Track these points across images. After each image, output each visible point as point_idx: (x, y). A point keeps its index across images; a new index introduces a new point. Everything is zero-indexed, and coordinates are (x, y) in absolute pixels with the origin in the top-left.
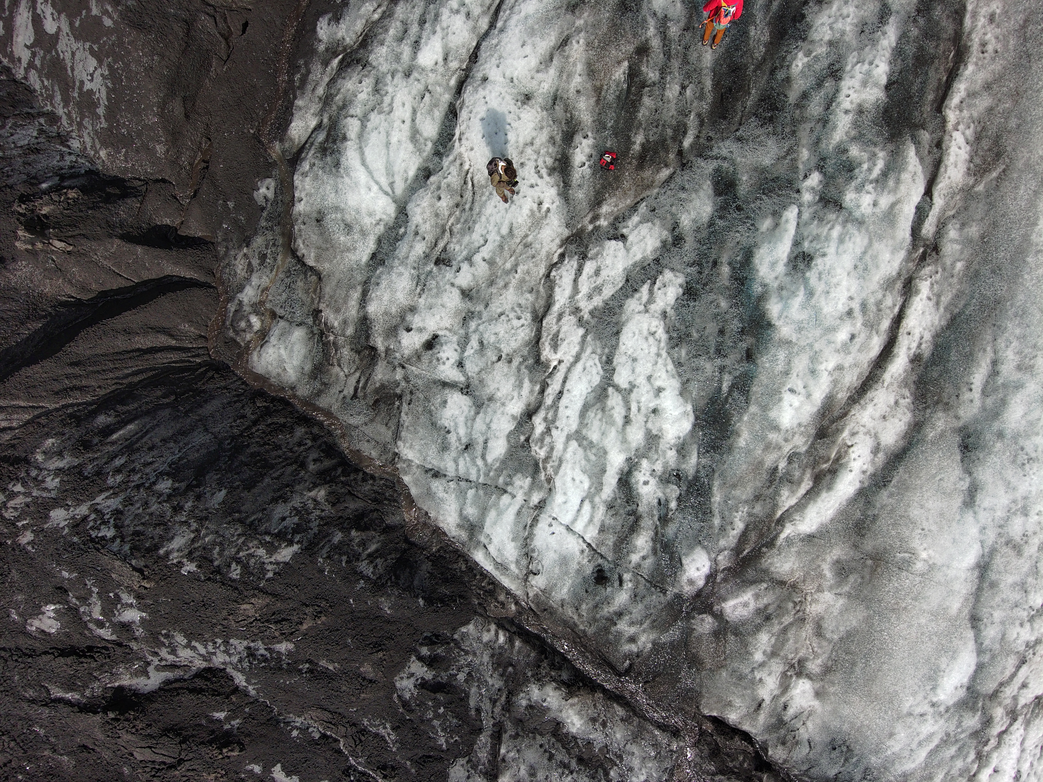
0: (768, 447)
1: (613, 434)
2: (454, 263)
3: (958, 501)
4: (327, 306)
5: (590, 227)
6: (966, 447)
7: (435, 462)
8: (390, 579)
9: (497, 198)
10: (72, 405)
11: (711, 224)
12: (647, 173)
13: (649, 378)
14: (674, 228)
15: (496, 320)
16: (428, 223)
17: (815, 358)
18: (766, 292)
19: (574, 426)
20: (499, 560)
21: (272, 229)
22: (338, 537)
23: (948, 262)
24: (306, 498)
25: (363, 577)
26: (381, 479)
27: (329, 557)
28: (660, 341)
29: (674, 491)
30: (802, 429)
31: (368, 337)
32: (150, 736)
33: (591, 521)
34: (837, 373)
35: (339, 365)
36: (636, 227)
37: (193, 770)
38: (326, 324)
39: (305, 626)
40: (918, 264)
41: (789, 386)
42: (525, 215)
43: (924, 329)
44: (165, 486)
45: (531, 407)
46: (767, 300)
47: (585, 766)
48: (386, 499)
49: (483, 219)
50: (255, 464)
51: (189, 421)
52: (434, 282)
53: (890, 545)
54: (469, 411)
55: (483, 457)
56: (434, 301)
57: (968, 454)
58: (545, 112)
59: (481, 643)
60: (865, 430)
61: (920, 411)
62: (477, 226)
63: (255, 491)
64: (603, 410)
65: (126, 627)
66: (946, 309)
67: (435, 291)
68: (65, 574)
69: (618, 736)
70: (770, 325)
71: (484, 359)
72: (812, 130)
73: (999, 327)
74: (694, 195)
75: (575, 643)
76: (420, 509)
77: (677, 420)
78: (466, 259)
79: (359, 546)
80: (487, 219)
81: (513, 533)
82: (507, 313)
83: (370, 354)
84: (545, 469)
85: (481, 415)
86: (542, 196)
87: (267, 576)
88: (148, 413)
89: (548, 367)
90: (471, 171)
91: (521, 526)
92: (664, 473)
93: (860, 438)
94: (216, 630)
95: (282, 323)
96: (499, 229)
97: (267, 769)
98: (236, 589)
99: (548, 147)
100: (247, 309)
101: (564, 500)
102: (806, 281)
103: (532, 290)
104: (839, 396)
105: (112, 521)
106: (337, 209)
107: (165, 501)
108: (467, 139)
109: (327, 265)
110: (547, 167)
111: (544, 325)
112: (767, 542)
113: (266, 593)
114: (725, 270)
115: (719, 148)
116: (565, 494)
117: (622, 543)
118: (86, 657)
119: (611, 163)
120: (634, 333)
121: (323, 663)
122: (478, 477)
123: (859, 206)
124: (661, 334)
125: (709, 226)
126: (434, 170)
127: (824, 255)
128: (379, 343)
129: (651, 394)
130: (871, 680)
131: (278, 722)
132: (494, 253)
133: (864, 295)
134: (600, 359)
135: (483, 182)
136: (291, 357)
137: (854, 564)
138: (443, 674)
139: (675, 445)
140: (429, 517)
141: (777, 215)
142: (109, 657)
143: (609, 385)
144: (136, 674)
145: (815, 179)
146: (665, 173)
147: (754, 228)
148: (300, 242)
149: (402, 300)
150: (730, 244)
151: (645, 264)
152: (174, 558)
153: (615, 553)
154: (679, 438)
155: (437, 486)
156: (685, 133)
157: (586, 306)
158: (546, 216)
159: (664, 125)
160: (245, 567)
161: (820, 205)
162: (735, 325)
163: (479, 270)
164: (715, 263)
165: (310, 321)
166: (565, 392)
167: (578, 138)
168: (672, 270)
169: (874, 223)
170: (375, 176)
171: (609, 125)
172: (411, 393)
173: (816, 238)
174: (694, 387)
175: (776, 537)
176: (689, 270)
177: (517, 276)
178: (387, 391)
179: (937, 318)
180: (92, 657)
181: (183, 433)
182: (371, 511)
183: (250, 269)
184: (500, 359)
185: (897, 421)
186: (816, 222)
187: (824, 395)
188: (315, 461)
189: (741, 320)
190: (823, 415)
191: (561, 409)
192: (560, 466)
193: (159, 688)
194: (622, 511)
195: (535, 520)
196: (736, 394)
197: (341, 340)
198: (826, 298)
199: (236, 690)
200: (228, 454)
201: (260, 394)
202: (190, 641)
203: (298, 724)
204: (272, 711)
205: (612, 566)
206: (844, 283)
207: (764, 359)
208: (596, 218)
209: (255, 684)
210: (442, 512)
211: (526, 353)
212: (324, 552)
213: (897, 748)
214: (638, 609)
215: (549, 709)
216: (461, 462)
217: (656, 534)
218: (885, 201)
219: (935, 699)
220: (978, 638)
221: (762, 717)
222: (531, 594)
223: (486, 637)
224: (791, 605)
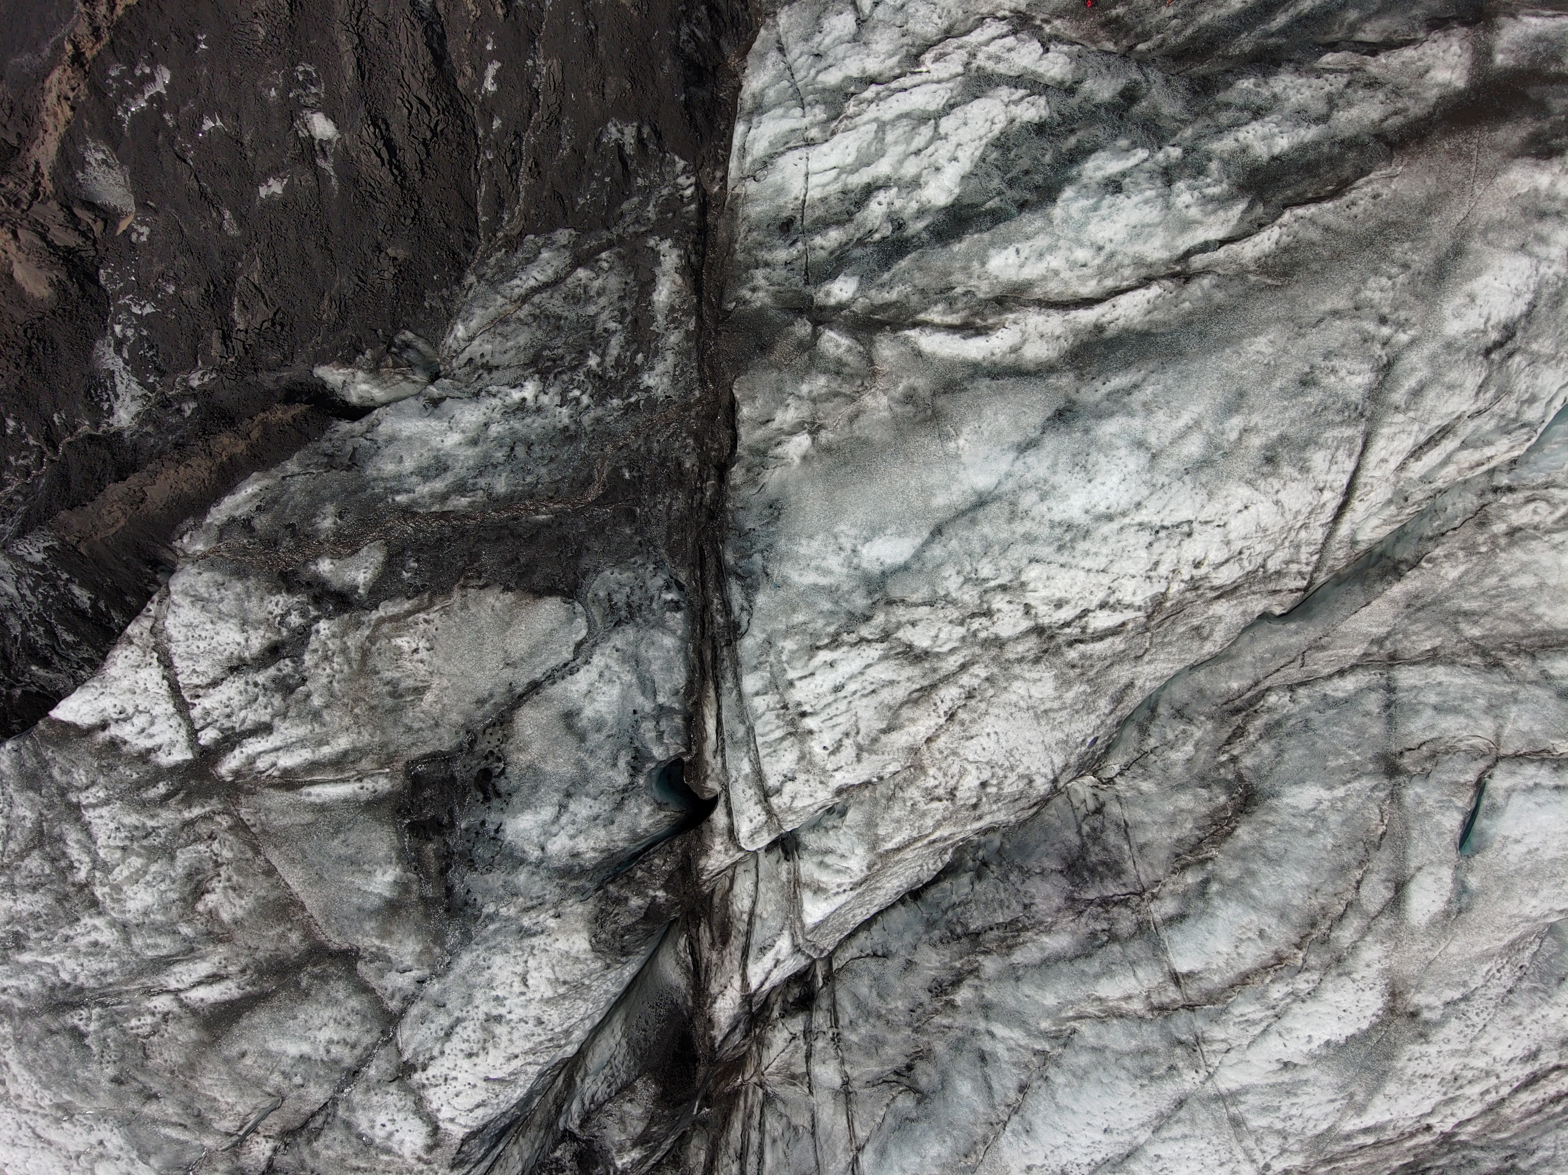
0: (965, 269)
1: (900, 150)
3: (1017, 438)
6: (1060, 415)
8: (685, 61)
11: (1097, 106)
13: (959, 145)
17: (1051, 248)
18: (1075, 179)
19: (888, 116)
20: (747, 145)
28: (991, 132)
29: (887, 230)
30: (995, 282)
33: (824, 186)
34: (1051, 274)
36: (1060, 53)
40: (1167, 274)
41: (1019, 246)
43: (1124, 316)
45: (879, 78)
46: (1070, 184)
53: (952, 416)
54: (846, 35)
55: (818, 72)
57: (1056, 420)
59: (674, 179)
60: (1023, 329)
61: (1064, 360)
64: (913, 129)
66: (1150, 321)
69: (672, 339)
70: (1054, 200)
72: (1208, 126)
73: (1164, 368)
74: (1108, 78)
76: (745, 62)
77: (942, 190)
79: (696, 18)
81: (775, 138)
84: (840, 122)
85: (849, 46)
89: (918, 66)
91: (784, 140)
92: (895, 212)
93: (1015, 330)
97: (494, 55)
101: (826, 154)
102: (1102, 199)
103: (966, 12)
104: (1036, 290)
111: (947, 40)
112: (895, 326)
114: (1072, 141)
115: (1152, 71)
116: (832, 150)
117: (823, 223)
120: (984, 109)
121: (601, 40)
122: (800, 81)
123: (1178, 196)
124: (997, 129)
125: (1095, 107)
127: (1128, 197)
129: (948, 155)
130: (842, 485)
133: (1119, 249)
134: (949, 98)
137: (920, 402)
138: (635, 163)
139: (921, 204)
140: (744, 72)
141: (1134, 145)
143: (935, 119)
145: (1176, 153)
146: (1110, 46)
147: (1115, 137)
150: (1092, 131)
151: (1039, 79)
153: (812, 224)
154: (929, 202)
155: (773, 56)
156: (1146, 41)
157: (981, 60)
159: (1140, 22)
161: (1161, 170)
162: (1038, 179)
164: (1072, 131)
166: (909, 92)
168: (1048, 102)
169: (1174, 216)
173: (1137, 184)
174: (973, 184)
175: (903, 329)
176: (1055, 115)
179: (1139, 319)
185: (1045, 348)
186: (1146, 175)
187: (1030, 277)
189: (1044, 180)
190: (1015, 289)
191: (893, 98)
192: (850, 130)
194: (847, 203)
195: (796, 148)
196: (988, 217)
198: (1099, 221)
203: (537, 62)
204: (539, 32)
205: (800, 228)
206: (1118, 227)
207: (1027, 216)
211: (917, 43)
213: (803, 550)
214: (780, 273)
215: (660, 264)
216: (803, 59)
217: (847, 244)
218: (1194, 212)
219: (859, 547)
220: (926, 544)
221: (759, 434)
222: (737, 190)
223: (682, 180)
224: (859, 382)
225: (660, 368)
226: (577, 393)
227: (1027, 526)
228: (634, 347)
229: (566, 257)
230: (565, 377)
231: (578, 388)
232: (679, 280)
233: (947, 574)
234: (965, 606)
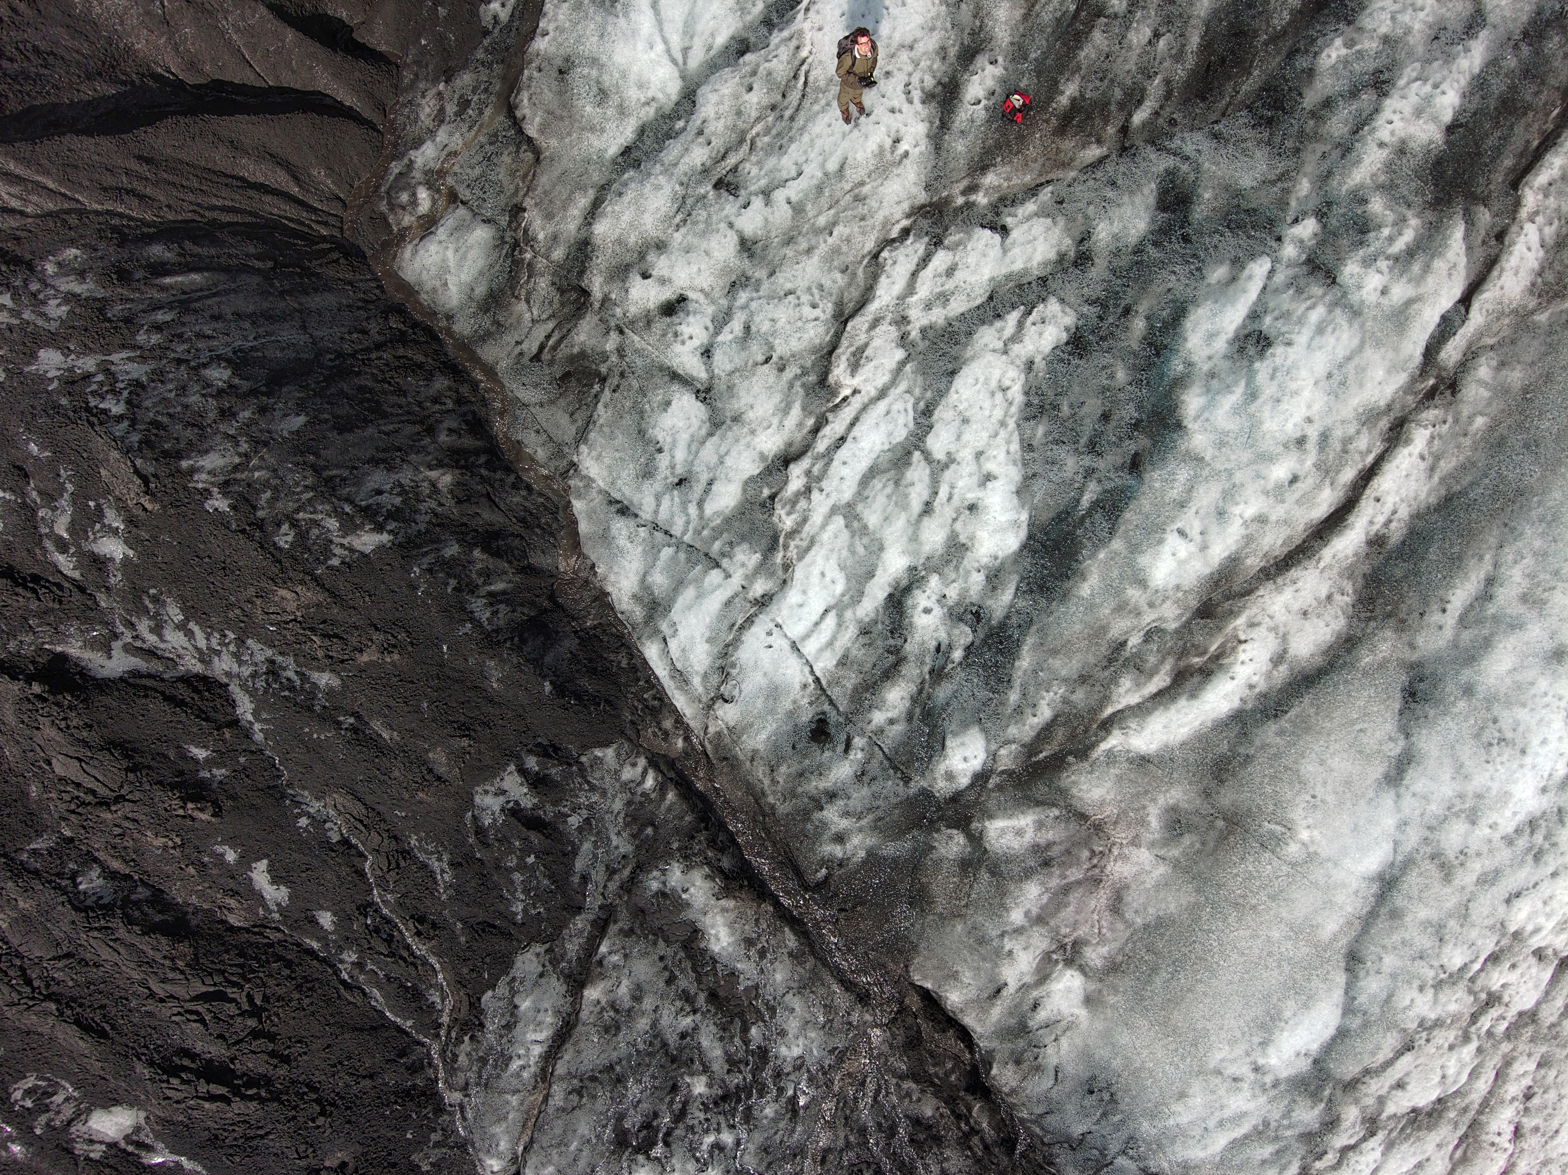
0: (1121, 608)
1: (900, 523)
2: (743, 192)
3: (1378, 770)
4: (536, 204)
5: (960, 201)
6: (1413, 694)
7: (627, 491)
8: (512, 639)
9: (836, 112)
10: (121, 215)
11: (1138, 250)
12: (1067, 144)
13: (979, 455)
14: (1083, 240)
15: (780, 299)
16: (723, 120)
17: (1230, 494)
18: (1188, 375)
19: (847, 494)
20: (679, 666)
21: (490, 66)
22: (452, 550)
23: (1466, 411)
24: (421, 477)
25: (472, 620)
26: (541, 495)
27: (430, 571)
28: (1011, 404)
29: (964, 635)
30: (1180, 594)
31: (582, 273)
32: (85, 743)
33: (830, 644)
34: (1255, 526)
35: (528, 301)
36: (1028, 219)
37: (134, 820)
38: (526, 231)
39: (365, 658)
40: (1421, 402)
41: (1179, 525)
42: (869, 150)
43: (1402, 501)
44: (219, 375)
45: (792, 449)
46: (1186, 387)
47: (717, 1008)
48: (539, 526)
49: (806, 138)
50: (361, 402)
51: (282, 305)
52: (704, 214)
53: (1259, 807)
54: (700, 428)
55: (700, 504)
56: (695, 241)
57: (1413, 706)
58: (944, 8)
59: (617, 780)
60: (1271, 624)
61: (1359, 620)
62: (793, 147)
63: (350, 437)
64: (897, 483)
65: (99, 563)
66: (1442, 480)
67: (702, 226)
68: (33, 448)
69: (779, 977)
70: (1179, 426)
71: (744, 354)
72: (1324, 156)
73: (1513, 530)
74: (1126, 198)
75: (755, 821)
76: (586, 557)
77: (1001, 530)
78: (763, 192)
79: (480, 575)
80: (812, 140)
81: (712, 631)
82: (799, 293)
83: (579, 299)
84: (786, 547)
85: (715, 439)
86: (903, 130)
87: (330, 562)
88: (227, 269)
89: (834, 393)
90: (809, 60)
91: (726, 623)
92: (957, 604)
93: (1260, 633)
94: (231, 615)
95: (462, 211)
96: (825, 160)
97: (246, 860)
98: (280, 562)
99: (933, 61)
100: (417, 175)
101: (800, 601)
102: (1251, 376)
103: (844, 271)
104: (1249, 562)
105: (125, 394)
106: (594, 61)
107: (212, 396)
108: (818, 12)
109: (553, 142)
110: (923, 90)
111: (848, 328)
112: (1078, 750)
113: (323, 586)
114: (1139, 325)
115: (1183, 139)
116: (804, 592)
117: (867, 690)
118: (26, 587)
119: (1020, 111)
120: (977, 380)
121: (377, 725)
122: (684, 533)
123: (1359, 287)
124: (1016, 393)
125: (1135, 253)
126: (755, 45)
127: (1289, 344)
128: (596, 285)
129: (975, 479)
130: (1173, 1001)
131: (283, 796)
132: (807, 195)
133: (1329, 421)
134: (916, 404)
135: (822, 83)
136: (460, 266)
137: (1196, 819)
138: (549, 807)
139: (987, 567)
140: (595, 573)
141: (1238, 264)
142: (60, 602)
143: (917, 447)
144: (91, 644)
145: (1308, 228)
146: (1094, 152)
147: (1199, 274)
148: (525, 96)
149: (649, 227)
150: (1158, 288)
151: (1025, 280)
152: (201, 480)
153: (852, 702)
154: (996, 558)
155: (620, 527)
156: (1140, 102)
157: (919, 319)
158: (900, 162)
159: (1112, 81)
160: (302, 536)
161: (1304, 268)
162: (1129, 412)
163: (777, 215)
164: (1127, 311)
165: (504, 220)
166: (849, 439)
167: (981, 60)
168: (1062, 301)
169: (1375, 319)
170: (666, 29)
171: (1033, 56)
172: (622, 375)
173: (1285, 315)
174: (1040, 488)
175: (1093, 746)
176: (1085, 309)
177: (830, 240)
178: (587, 364)
179: (1425, 489)
180: (35, 591)
181: (269, 317)
182: (512, 534)
183: (440, 118)
184: (767, 360)
185: (1322, 624)
186: (1291, 292)
187: (1226, 554)
188: (450, 431)
189: (1139, 408)
190: (1217, 584)
191: (835, 463)
192: (808, 549)
193: (121, 678)
194: (879, 643)
195: (750, 621)
196: (1098, 516)
197: (541, 263)
198: (1273, 408)
199: (235, 723)
200: (326, 372)
201: (400, 310)
202: (187, 619)
203: (311, 810)
204: (279, 777)
205: (841, 720)
206: (1306, 394)
207: (1155, 475)
208: (972, 189)
209: (266, 721)
210: (616, 569)
211: (809, 364)
212: (426, 561)
213: (1184, 1119)
214: (860, 796)
215: (688, 905)
216: (666, 502)
217: (920, 691)
218: (1400, 292)
219: (1261, 1061)
220: (1349, 988)
221: (997, 1012)
222: (712, 730)
223: (628, 774)
224: (1086, 854)
225: (792, 1025)
226: (710, 1139)
227: (1476, 867)
228: (738, 1023)
229: (556, 987)
230: (679, 1132)
231: (707, 1131)
232: (730, 903)
233: (1407, 1002)
234: (1456, 1018)
